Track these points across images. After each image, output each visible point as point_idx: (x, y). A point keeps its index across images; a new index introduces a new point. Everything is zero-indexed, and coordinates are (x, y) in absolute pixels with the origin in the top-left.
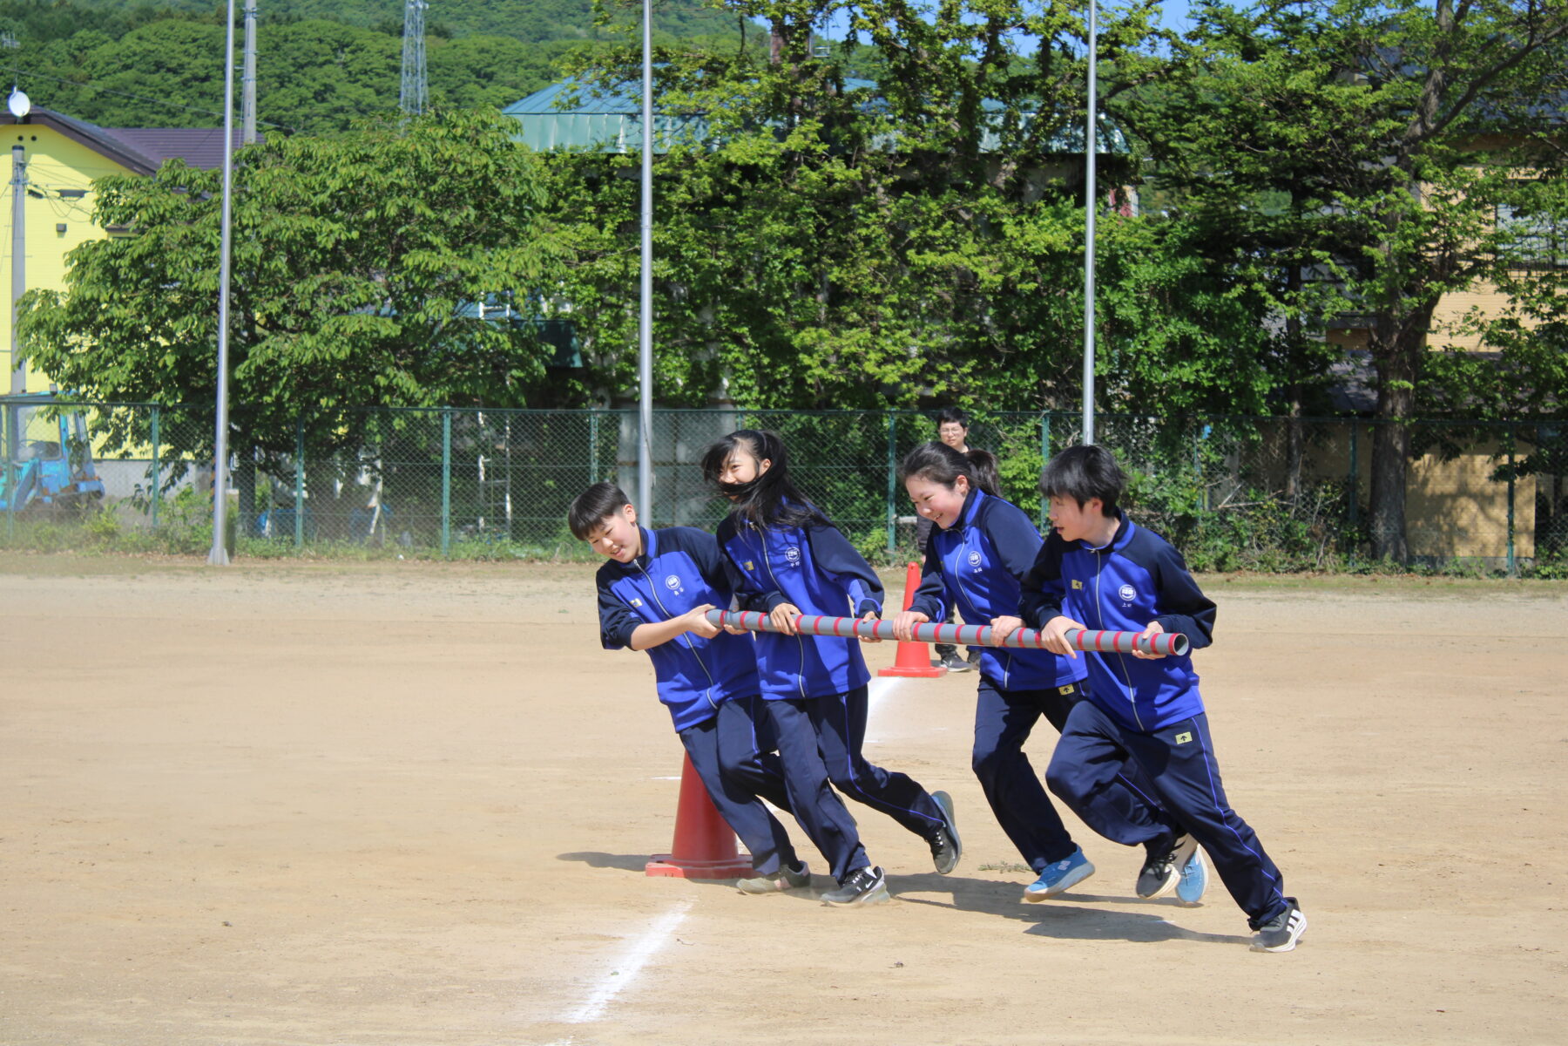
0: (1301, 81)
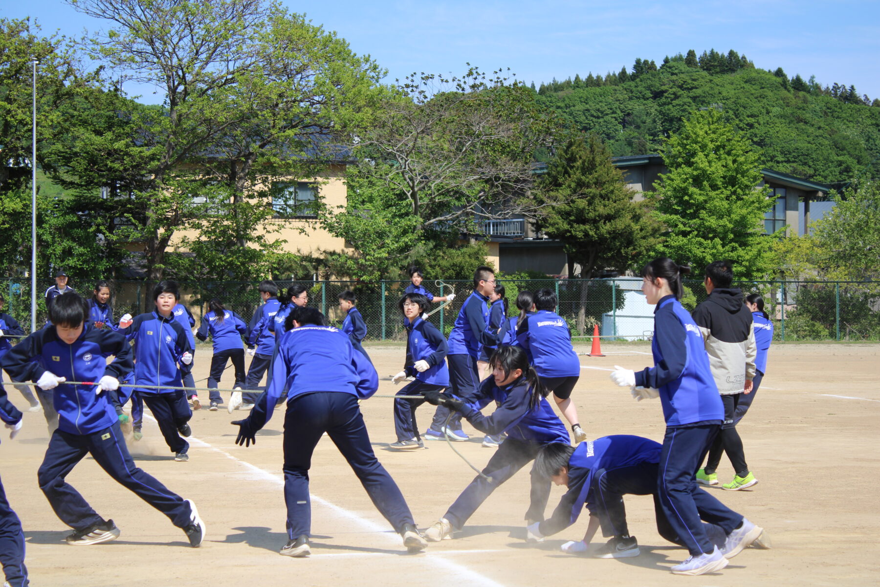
0: (119, 145)
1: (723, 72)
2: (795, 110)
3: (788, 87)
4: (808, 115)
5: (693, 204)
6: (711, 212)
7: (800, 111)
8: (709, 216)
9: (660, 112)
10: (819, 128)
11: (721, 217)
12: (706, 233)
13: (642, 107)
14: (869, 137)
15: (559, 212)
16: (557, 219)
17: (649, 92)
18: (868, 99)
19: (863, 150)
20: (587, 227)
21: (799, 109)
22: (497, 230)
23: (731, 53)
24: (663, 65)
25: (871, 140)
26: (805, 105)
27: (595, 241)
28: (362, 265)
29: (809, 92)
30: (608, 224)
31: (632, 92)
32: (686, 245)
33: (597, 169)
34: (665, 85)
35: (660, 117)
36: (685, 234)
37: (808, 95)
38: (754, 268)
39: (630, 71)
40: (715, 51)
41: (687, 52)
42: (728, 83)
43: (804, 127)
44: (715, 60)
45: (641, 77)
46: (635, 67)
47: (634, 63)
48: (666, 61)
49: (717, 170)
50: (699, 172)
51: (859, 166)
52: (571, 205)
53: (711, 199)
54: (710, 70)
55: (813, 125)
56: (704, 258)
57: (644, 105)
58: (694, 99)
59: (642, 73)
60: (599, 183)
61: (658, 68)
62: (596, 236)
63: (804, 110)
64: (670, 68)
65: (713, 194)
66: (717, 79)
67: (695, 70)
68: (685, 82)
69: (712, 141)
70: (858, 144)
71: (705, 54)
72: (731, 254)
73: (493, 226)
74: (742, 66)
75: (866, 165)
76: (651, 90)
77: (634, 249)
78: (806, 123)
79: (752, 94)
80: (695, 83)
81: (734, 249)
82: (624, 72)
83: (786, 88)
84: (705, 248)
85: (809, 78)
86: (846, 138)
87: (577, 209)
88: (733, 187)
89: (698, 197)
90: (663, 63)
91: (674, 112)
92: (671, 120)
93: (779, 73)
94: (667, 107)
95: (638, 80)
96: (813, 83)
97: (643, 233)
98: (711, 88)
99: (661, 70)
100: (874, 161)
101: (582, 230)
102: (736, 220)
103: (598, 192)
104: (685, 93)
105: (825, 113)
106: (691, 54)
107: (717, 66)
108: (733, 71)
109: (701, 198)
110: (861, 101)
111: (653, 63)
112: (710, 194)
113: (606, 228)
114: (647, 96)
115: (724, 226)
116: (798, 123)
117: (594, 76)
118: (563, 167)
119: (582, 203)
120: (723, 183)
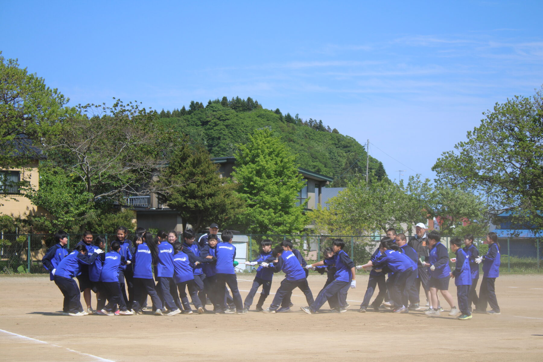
1: (244, 110)
2: (288, 134)
3: (283, 120)
4: (295, 137)
5: (256, 187)
6: (267, 193)
7: (291, 135)
8: (266, 195)
9: (206, 134)
10: (302, 145)
11: (273, 196)
12: (265, 205)
13: (195, 131)
14: (331, 152)
15: (179, 191)
16: (177, 195)
17: (199, 121)
18: (330, 129)
19: (327, 159)
20: (197, 201)
21: (290, 133)
22: (132, 203)
23: (249, 99)
24: (208, 106)
25: (332, 153)
26: (293, 131)
27: (202, 210)
28: (55, 224)
29: (295, 123)
30: (210, 199)
31: (189, 121)
32: (253, 213)
33: (202, 164)
34: (209, 117)
35: (206, 137)
36: (251, 206)
37: (295, 125)
38: (293, 228)
39: (188, 108)
40: (239, 97)
41: (222, 97)
42: (247, 118)
43: (293, 144)
44: (239, 103)
45: (195, 112)
46: (191, 106)
47: (190, 104)
48: (210, 103)
49: (271, 166)
50: (260, 167)
51: (325, 169)
52: (187, 186)
53: (268, 184)
54: (236, 109)
55: (298, 143)
56: (263, 221)
57: (196, 129)
58: (227, 126)
59: (195, 110)
60: (203, 173)
61: (205, 107)
62: (202, 207)
63: (293, 134)
64: (212, 107)
65: (268, 181)
66: (241, 115)
67: (227, 109)
68: (221, 116)
69: (267, 148)
70: (325, 155)
71: (233, 99)
72: (280, 219)
73: (130, 200)
74: (255, 107)
75: (330, 168)
76: (201, 120)
77: (226, 215)
78: (294, 142)
79: (262, 124)
80: (228, 117)
81: (281, 216)
82: (184, 109)
83: (282, 121)
84: (264, 215)
85: (295, 115)
86: (318, 152)
87: (190, 190)
88: (280, 177)
89: (259, 183)
90: (208, 104)
91: (215, 134)
92: (213, 139)
93: (277, 112)
94: (210, 131)
95: (192, 114)
96: (297, 118)
97: (232, 206)
98: (237, 120)
99: (207, 109)
100: (334, 166)
101: (193, 203)
102: (283, 198)
103: (203, 179)
104: (221, 123)
105: (305, 136)
106: (225, 99)
107: (240, 107)
108: (250, 110)
109: (261, 184)
110: (325, 129)
111: (201, 104)
112: (267, 181)
113: (209, 202)
114: (198, 124)
115: (275, 202)
116: (289, 142)
117: (166, 111)
118: (178, 162)
119: (194, 186)
120: (275, 175)
